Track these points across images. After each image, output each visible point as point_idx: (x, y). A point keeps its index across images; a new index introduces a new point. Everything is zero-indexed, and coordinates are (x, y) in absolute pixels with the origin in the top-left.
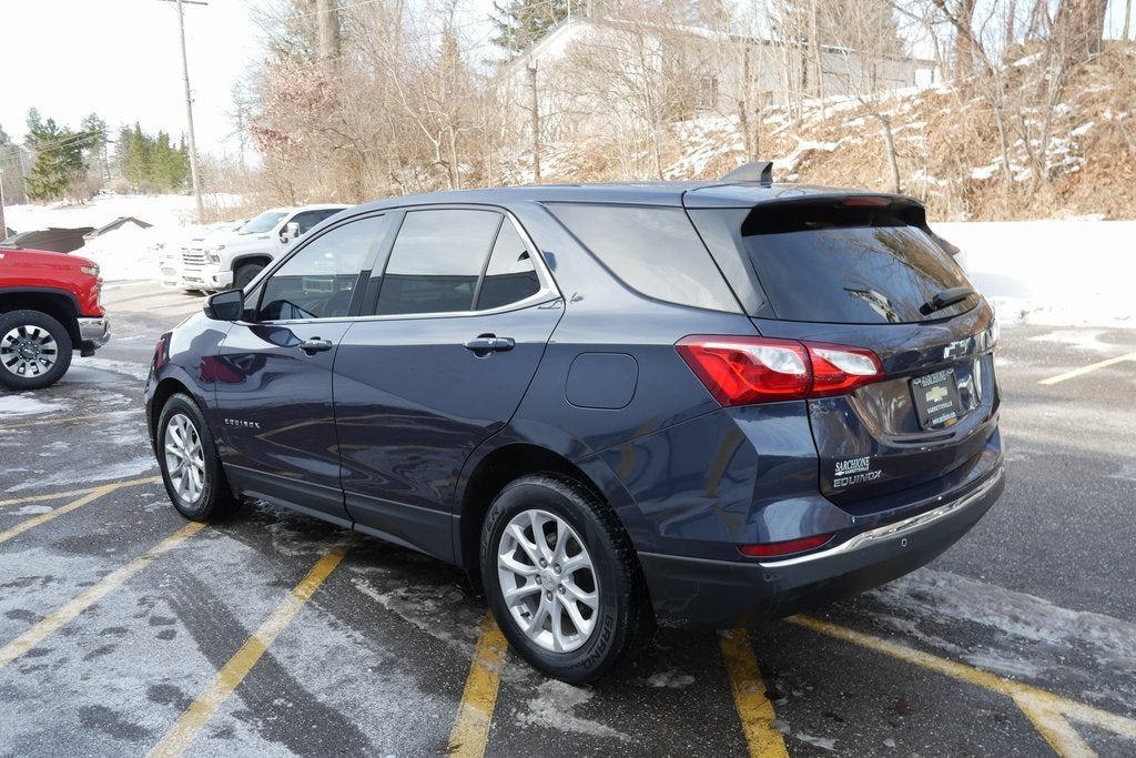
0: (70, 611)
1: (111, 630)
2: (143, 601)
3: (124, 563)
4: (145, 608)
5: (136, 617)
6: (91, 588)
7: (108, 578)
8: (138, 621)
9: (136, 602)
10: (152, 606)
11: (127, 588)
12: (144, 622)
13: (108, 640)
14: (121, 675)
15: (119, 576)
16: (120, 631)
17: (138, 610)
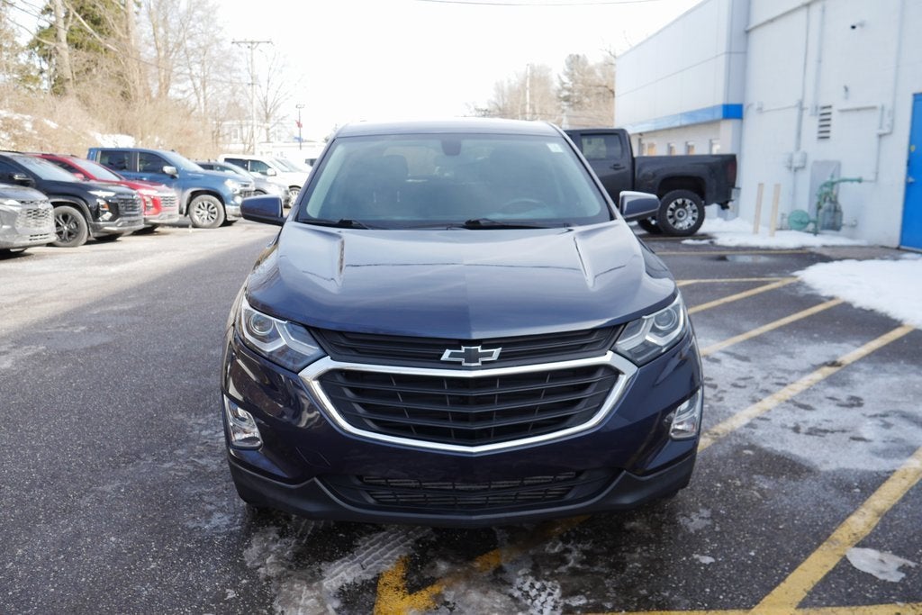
0: (768, 403)
1: (740, 387)
2: (721, 399)
3: (734, 433)
4: (720, 395)
5: (725, 391)
6: (758, 415)
7: (746, 421)
8: (724, 389)
9: (725, 399)
10: (715, 396)
11: (732, 410)
12: (720, 388)
13: (742, 383)
14: (734, 369)
15: (738, 421)
16: (735, 386)
17: (724, 395)
